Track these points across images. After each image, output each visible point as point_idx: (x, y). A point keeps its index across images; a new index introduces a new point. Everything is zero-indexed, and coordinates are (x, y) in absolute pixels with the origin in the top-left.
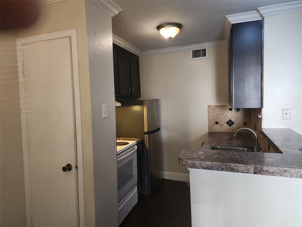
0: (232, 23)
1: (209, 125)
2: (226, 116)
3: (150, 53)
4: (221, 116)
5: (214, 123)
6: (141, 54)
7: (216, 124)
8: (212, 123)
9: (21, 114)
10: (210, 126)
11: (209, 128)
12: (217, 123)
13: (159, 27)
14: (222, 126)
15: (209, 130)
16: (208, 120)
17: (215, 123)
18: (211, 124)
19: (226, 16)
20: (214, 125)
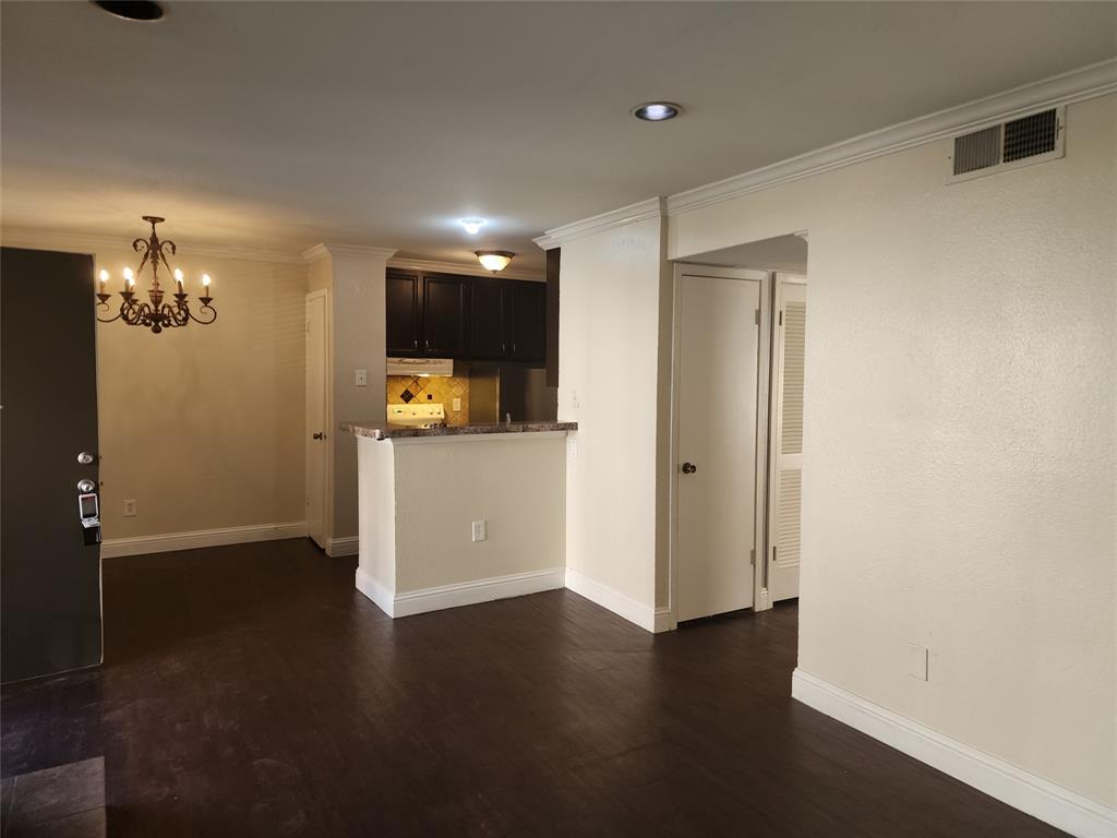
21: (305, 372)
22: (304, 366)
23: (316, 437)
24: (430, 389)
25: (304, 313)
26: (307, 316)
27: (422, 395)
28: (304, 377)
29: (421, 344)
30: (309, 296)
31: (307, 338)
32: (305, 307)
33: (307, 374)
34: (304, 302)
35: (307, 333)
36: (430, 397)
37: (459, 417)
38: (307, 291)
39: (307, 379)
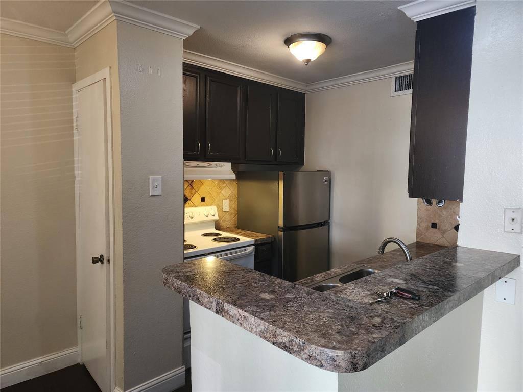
0: (416, 21)
1: (418, 229)
2: (454, 212)
3: (320, 86)
4: (445, 213)
5: (428, 226)
6: (307, 88)
7: (432, 227)
8: (424, 225)
9: (75, 181)
10: (420, 231)
11: (418, 235)
12: (434, 226)
13: (288, 41)
14: (443, 233)
15: (417, 238)
16: (418, 218)
17: (430, 226)
18: (422, 225)
19: (399, 8)
20: (427, 229)
21: (73, 176)
22: (73, 169)
23: (95, 261)
24: (203, 191)
25: (71, 107)
26: (74, 110)
27: (196, 198)
28: (73, 182)
29: (204, 146)
30: (75, 88)
31: (75, 138)
32: (71, 100)
33: (77, 179)
34: (71, 94)
35: (75, 131)
36: (203, 199)
37: (227, 217)
38: (73, 80)
39: (76, 186)
